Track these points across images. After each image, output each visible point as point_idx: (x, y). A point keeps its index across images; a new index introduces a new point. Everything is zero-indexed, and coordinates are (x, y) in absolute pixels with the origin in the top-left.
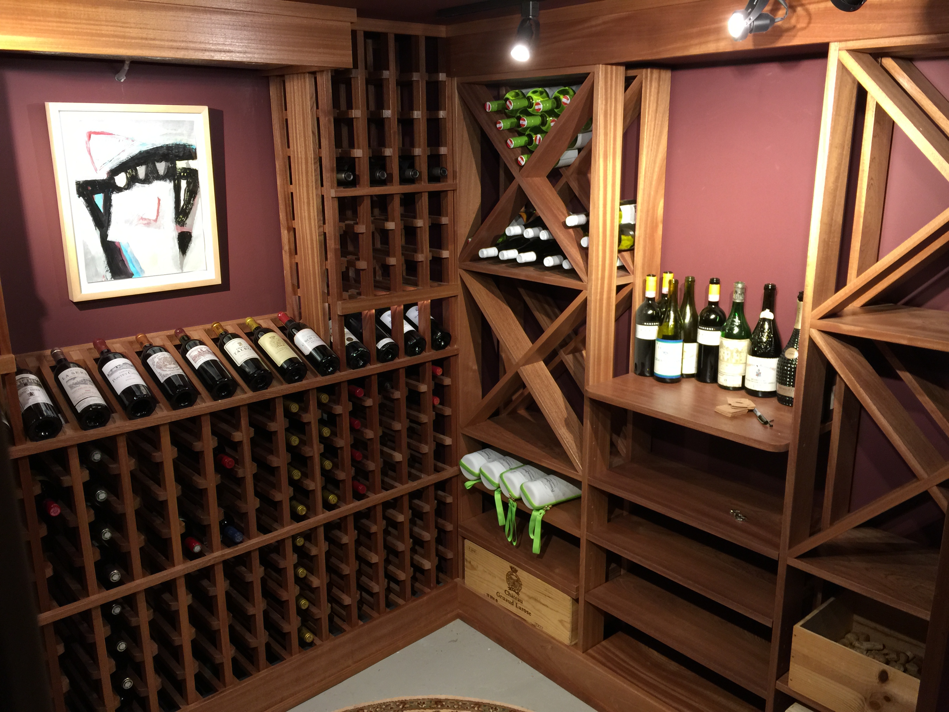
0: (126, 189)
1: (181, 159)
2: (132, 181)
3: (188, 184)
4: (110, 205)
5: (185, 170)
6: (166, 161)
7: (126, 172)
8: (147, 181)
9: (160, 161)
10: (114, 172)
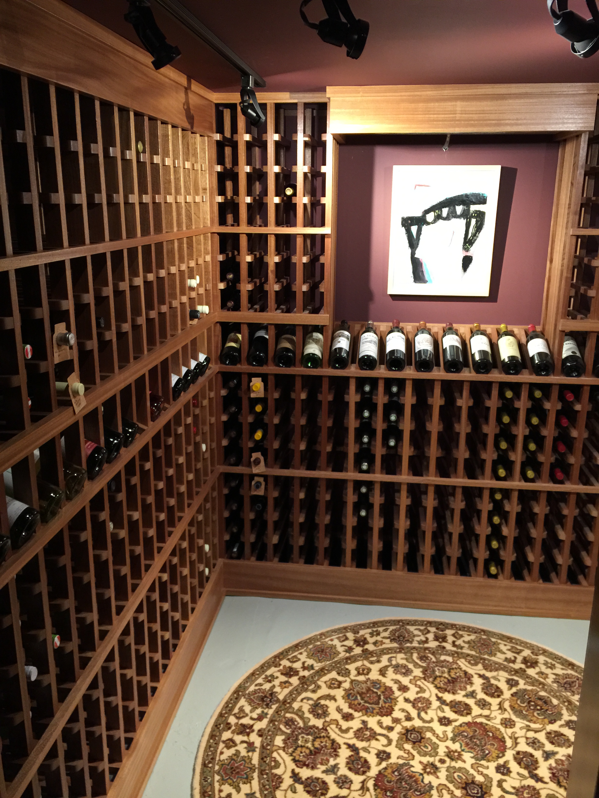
0: (433, 223)
1: (474, 203)
2: (439, 217)
3: (477, 222)
4: (421, 234)
5: (476, 212)
6: (464, 205)
7: (435, 212)
8: (447, 218)
9: (459, 205)
10: (427, 212)
